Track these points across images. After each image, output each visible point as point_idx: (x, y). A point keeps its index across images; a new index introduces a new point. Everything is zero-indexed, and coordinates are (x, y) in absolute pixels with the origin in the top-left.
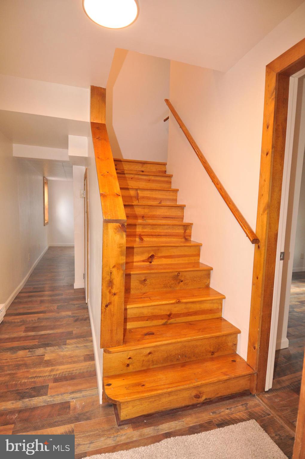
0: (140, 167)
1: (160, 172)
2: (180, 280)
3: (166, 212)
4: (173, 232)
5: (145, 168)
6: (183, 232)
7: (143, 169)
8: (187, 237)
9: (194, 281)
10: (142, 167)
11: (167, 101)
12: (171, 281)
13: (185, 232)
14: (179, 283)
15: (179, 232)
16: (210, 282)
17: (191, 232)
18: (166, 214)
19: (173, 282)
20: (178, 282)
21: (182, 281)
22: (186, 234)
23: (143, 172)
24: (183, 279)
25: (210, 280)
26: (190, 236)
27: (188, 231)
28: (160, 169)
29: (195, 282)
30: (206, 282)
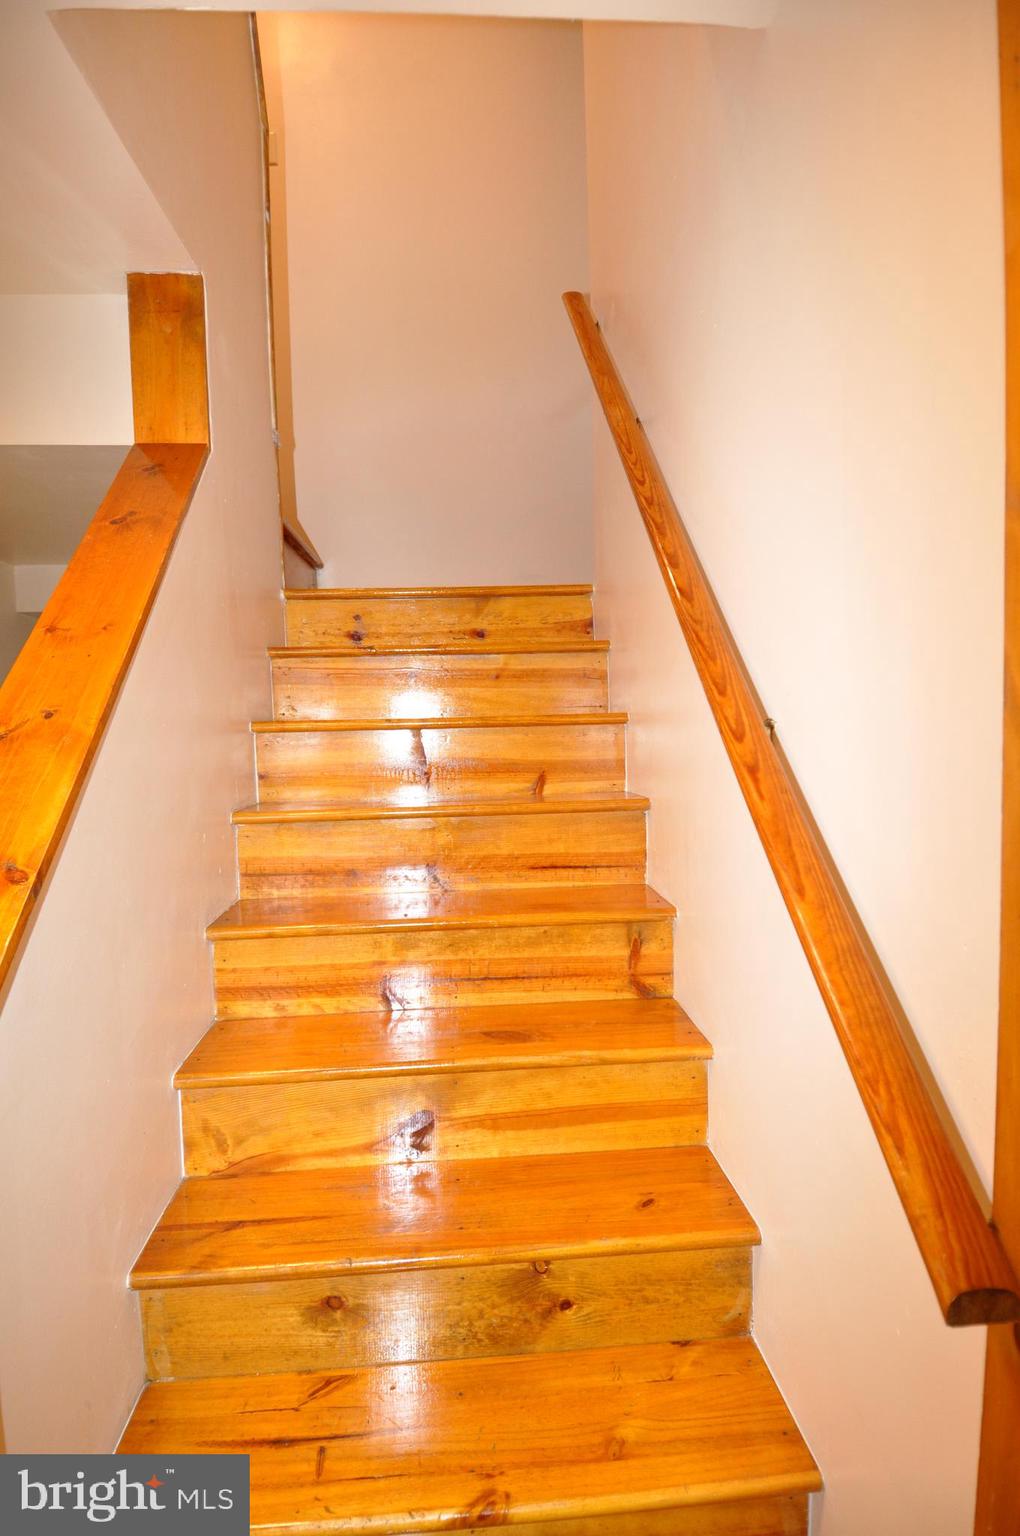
0: (468, 617)
1: (561, 627)
2: (551, 1296)
3: (550, 841)
4: (566, 955)
5: (491, 618)
6: (626, 952)
7: (480, 624)
8: (649, 981)
9: (647, 1301)
10: (478, 612)
11: (575, 301)
12: (494, 1307)
13: (635, 954)
14: (547, 1314)
15: (603, 954)
16: (748, 1307)
17: (671, 956)
18: (546, 849)
19: (506, 1310)
20: (539, 1309)
21: (566, 1305)
22: (643, 966)
23: (480, 634)
24: (568, 1290)
25: (750, 1295)
26: (667, 974)
27: (650, 949)
28: (561, 618)
29: (653, 1307)
30: (725, 1310)
